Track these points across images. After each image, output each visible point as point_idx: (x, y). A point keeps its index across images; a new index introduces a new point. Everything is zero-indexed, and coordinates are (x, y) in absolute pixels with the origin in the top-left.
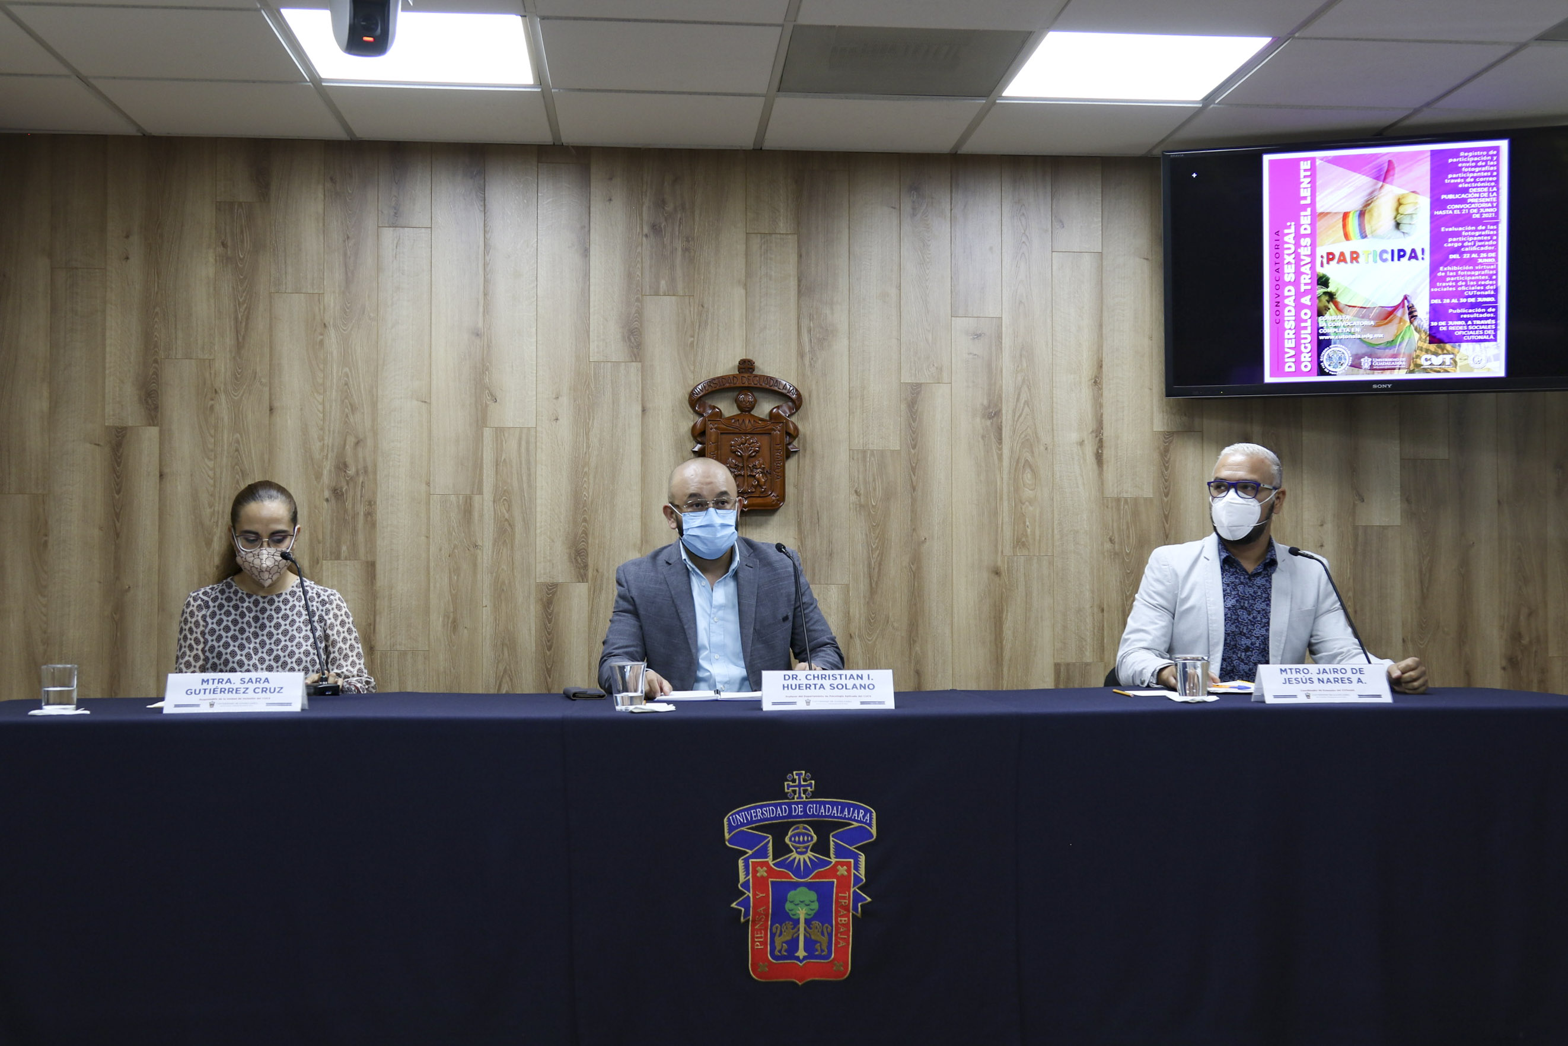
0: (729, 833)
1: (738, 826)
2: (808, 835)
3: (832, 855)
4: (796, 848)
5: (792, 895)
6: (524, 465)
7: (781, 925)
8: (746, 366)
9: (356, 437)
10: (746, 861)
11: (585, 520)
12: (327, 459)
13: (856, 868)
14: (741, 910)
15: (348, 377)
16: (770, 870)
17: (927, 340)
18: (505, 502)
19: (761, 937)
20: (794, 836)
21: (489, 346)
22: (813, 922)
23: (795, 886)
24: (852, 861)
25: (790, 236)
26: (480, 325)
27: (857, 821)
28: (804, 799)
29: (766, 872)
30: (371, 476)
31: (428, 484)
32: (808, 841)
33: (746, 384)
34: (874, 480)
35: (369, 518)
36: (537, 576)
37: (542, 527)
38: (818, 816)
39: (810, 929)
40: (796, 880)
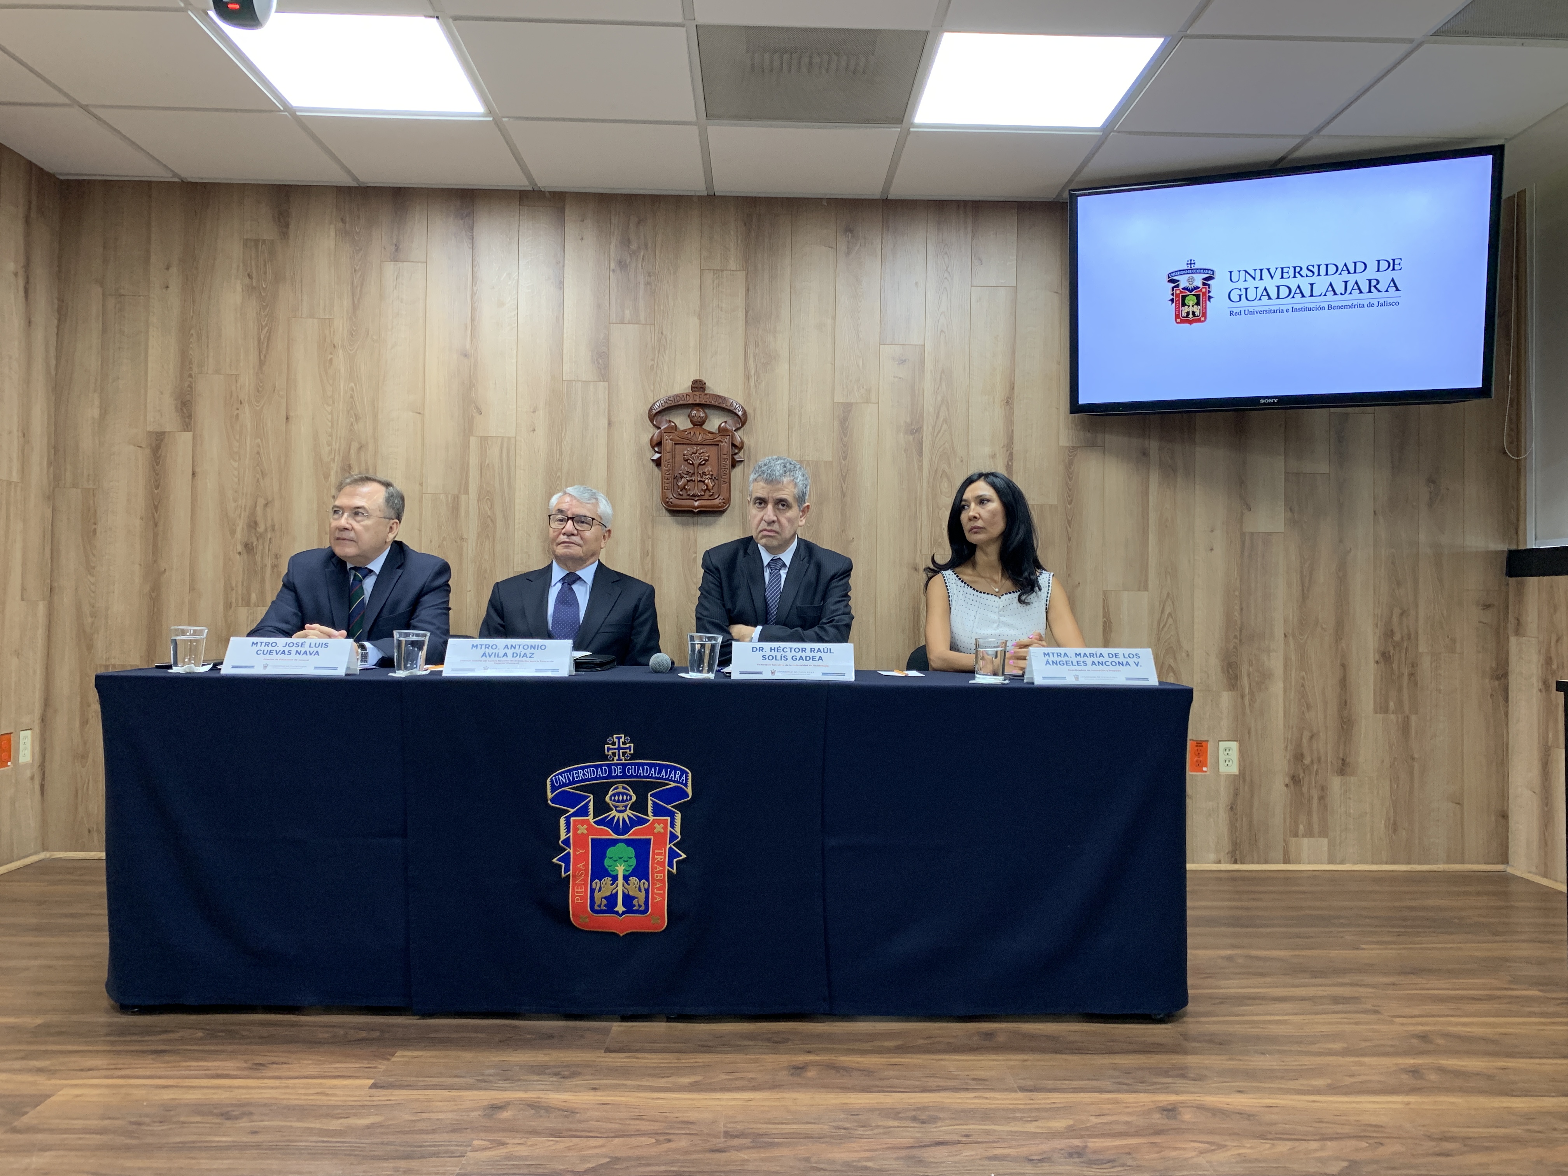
0: (552, 792)
1: (561, 787)
2: (627, 795)
3: (650, 814)
4: (616, 807)
5: (611, 852)
6: (505, 470)
7: (600, 880)
8: (698, 386)
9: (360, 443)
10: (568, 819)
12: (334, 461)
13: (672, 825)
14: (561, 866)
15: (353, 390)
16: (590, 827)
17: (858, 366)
18: (488, 501)
19: (581, 892)
20: (614, 795)
21: (475, 366)
22: (631, 878)
23: (614, 842)
24: (669, 819)
25: (739, 273)
26: (468, 347)
27: (674, 781)
28: (623, 761)
29: (586, 829)
31: (421, 484)
32: (627, 800)
33: (698, 402)
36: (515, 566)
37: (520, 523)
38: (636, 777)
39: (629, 884)
40: (615, 837)
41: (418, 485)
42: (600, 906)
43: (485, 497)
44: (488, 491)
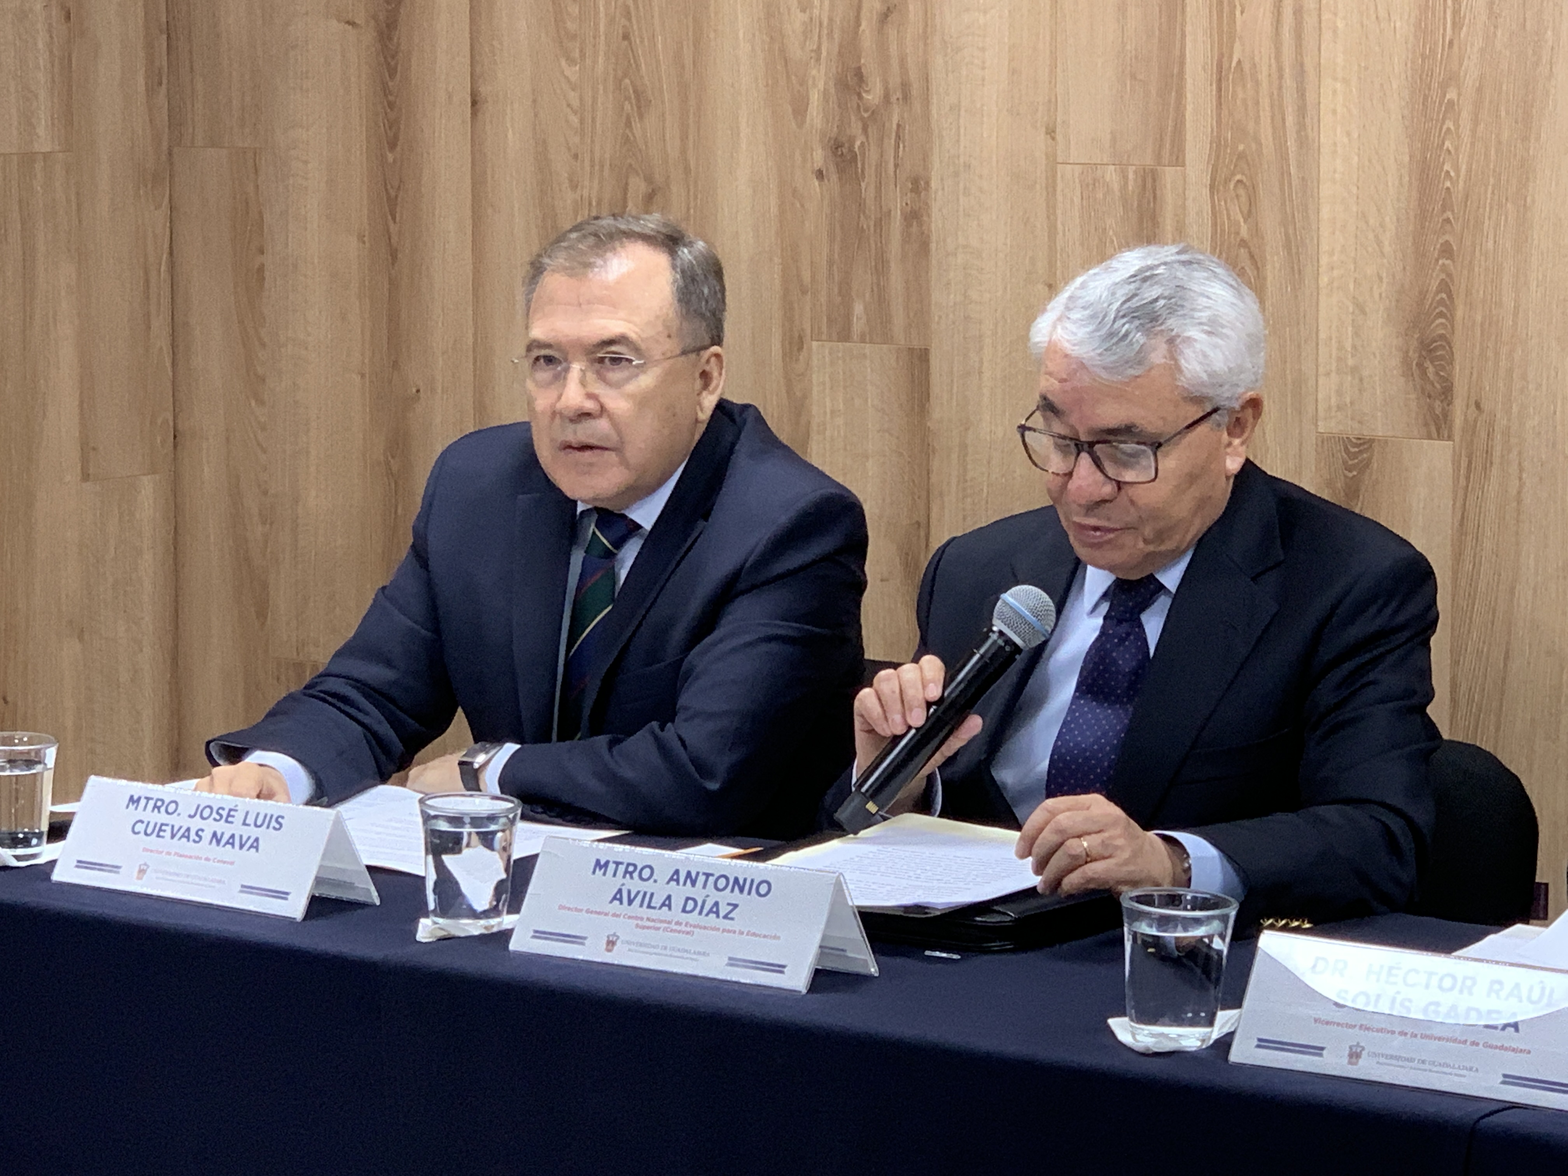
6: (1289, 82)
11: (1447, 251)
12: (818, 60)
18: (1241, 192)
30: (917, 106)
31: (1051, 132)
35: (914, 229)
36: (1321, 413)
37: (1332, 268)
41: (1043, 136)
43: (1233, 174)
44: (1242, 156)
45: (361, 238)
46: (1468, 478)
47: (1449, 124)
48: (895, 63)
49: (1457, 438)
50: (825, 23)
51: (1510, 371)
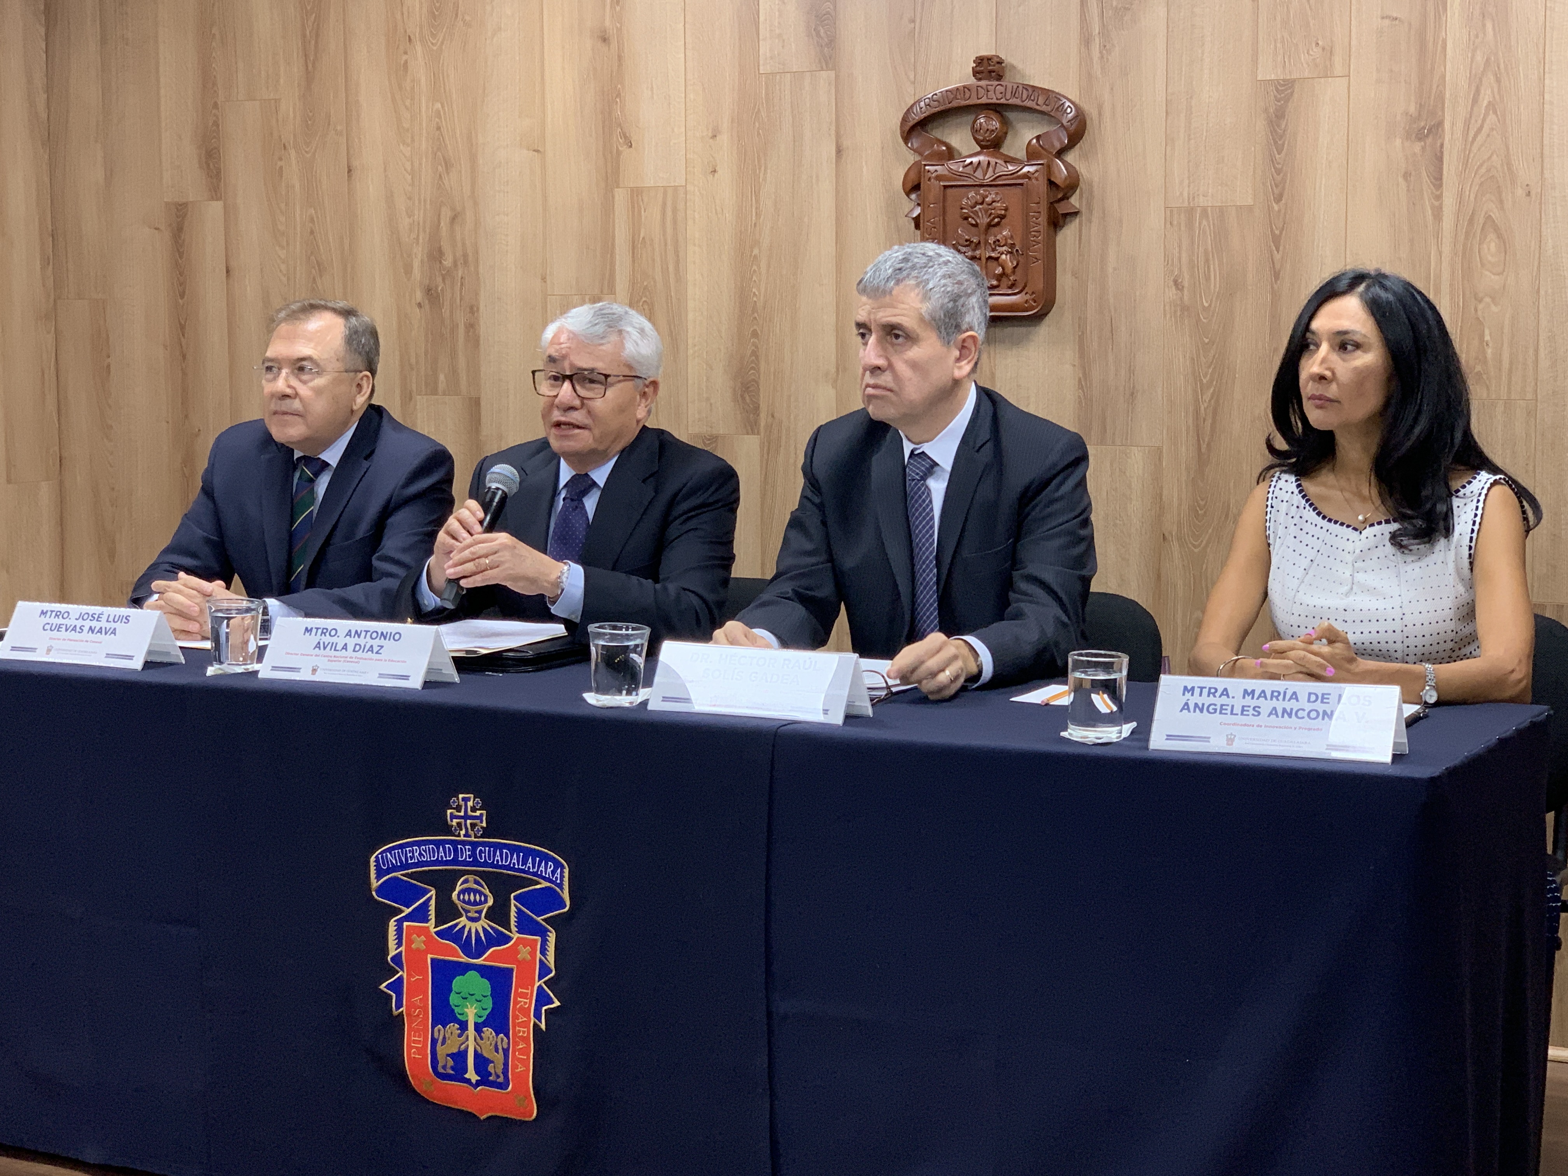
0: (378, 878)
1: (389, 871)
2: (481, 893)
3: (514, 929)
4: (466, 912)
5: (458, 983)
6: (670, 247)
7: (444, 1027)
9: (453, 209)
10: (400, 923)
11: (755, 334)
12: (418, 243)
13: (543, 951)
14: (391, 996)
15: (440, 118)
16: (429, 940)
19: (419, 1042)
20: (463, 892)
21: (620, 58)
22: (485, 1029)
23: (463, 968)
24: (539, 939)
26: (608, 23)
27: (544, 878)
28: (473, 839)
29: (424, 942)
30: (472, 267)
31: (544, 279)
32: (481, 903)
34: (1207, 261)
35: (471, 332)
37: (695, 345)
38: (492, 865)
39: (482, 1038)
40: (465, 959)
41: (540, 280)
42: (444, 1067)
43: (641, 298)
44: (646, 288)
45: (165, 347)
46: (768, 454)
47: (755, 267)
48: (459, 245)
49: (762, 434)
50: (421, 224)
51: (789, 397)
